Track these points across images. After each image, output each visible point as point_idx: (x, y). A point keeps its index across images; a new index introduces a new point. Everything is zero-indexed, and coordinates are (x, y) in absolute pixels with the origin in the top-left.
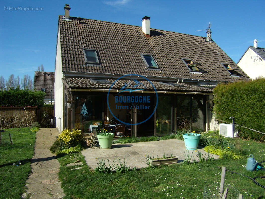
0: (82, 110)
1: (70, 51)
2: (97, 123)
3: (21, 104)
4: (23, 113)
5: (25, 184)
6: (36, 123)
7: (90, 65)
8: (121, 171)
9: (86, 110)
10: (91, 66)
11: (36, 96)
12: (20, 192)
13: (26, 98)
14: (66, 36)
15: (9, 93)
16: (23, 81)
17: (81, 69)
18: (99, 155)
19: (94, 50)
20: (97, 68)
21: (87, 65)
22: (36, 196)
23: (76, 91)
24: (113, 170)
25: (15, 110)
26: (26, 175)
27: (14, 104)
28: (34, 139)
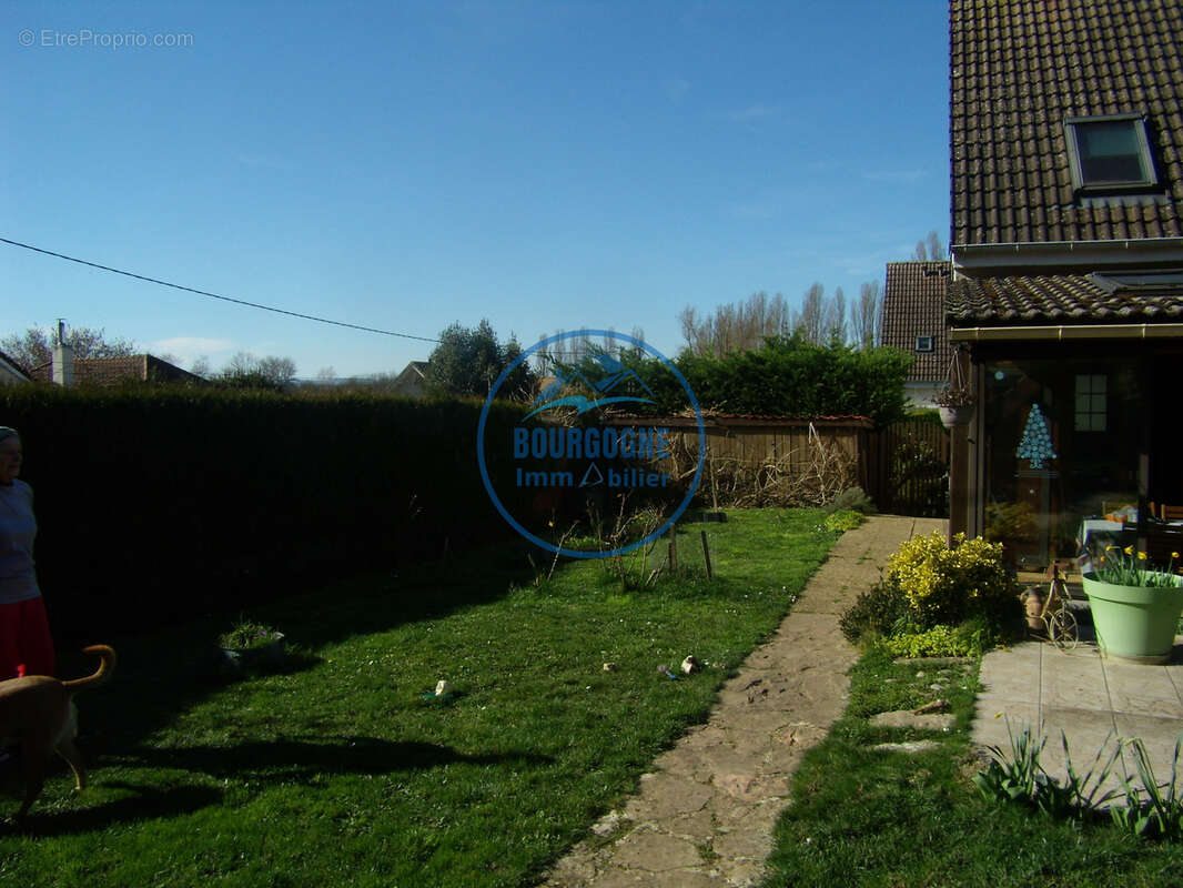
0: (1026, 440)
1: (995, 144)
2: (1124, 508)
3: (806, 406)
4: (807, 445)
5: (642, 770)
6: (857, 491)
7: (1099, 203)
8: (1142, 824)
9: (1047, 437)
10: (1107, 206)
11: (867, 373)
12: (598, 805)
13: (824, 382)
14: (977, 75)
15: (761, 361)
16: (859, 309)
17: (1048, 227)
18: (1073, 688)
19: (1133, 116)
20: (1142, 215)
21: (1085, 203)
22: (644, 844)
23: (980, 341)
24: (1094, 802)
25: (775, 430)
26: (674, 728)
27: (776, 408)
28: (816, 563)
